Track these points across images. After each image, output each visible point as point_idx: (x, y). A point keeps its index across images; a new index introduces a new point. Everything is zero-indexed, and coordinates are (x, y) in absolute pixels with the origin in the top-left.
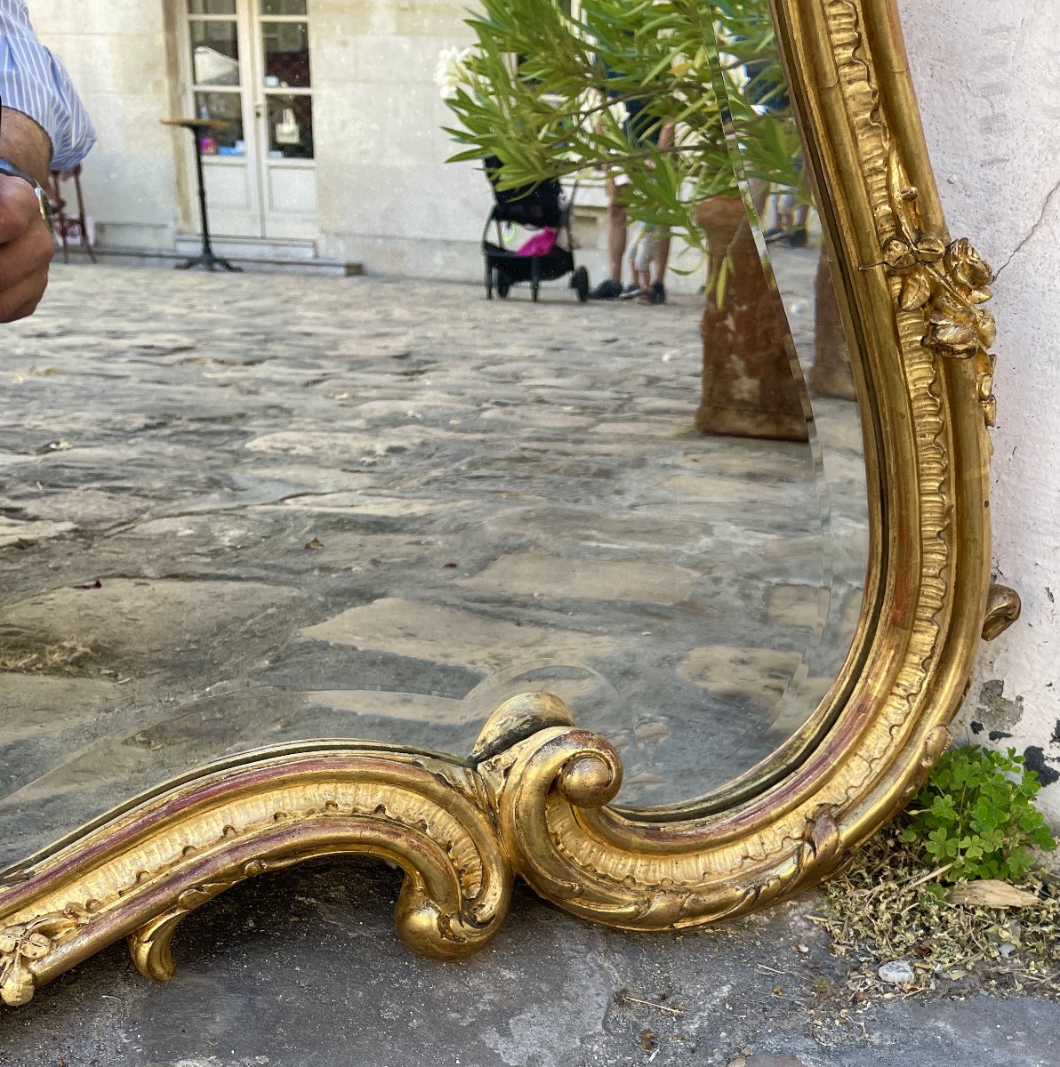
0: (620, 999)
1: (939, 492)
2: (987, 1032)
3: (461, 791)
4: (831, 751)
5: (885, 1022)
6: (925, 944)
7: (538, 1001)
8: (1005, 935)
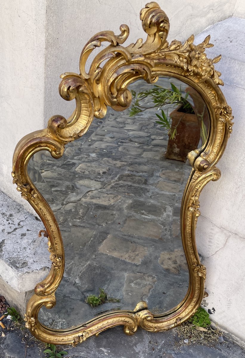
0: (150, 342)
1: (198, 285)
2: (197, 352)
3: (134, 318)
4: (181, 311)
5: (184, 349)
6: (191, 336)
7: (140, 342)
8: (202, 336)
